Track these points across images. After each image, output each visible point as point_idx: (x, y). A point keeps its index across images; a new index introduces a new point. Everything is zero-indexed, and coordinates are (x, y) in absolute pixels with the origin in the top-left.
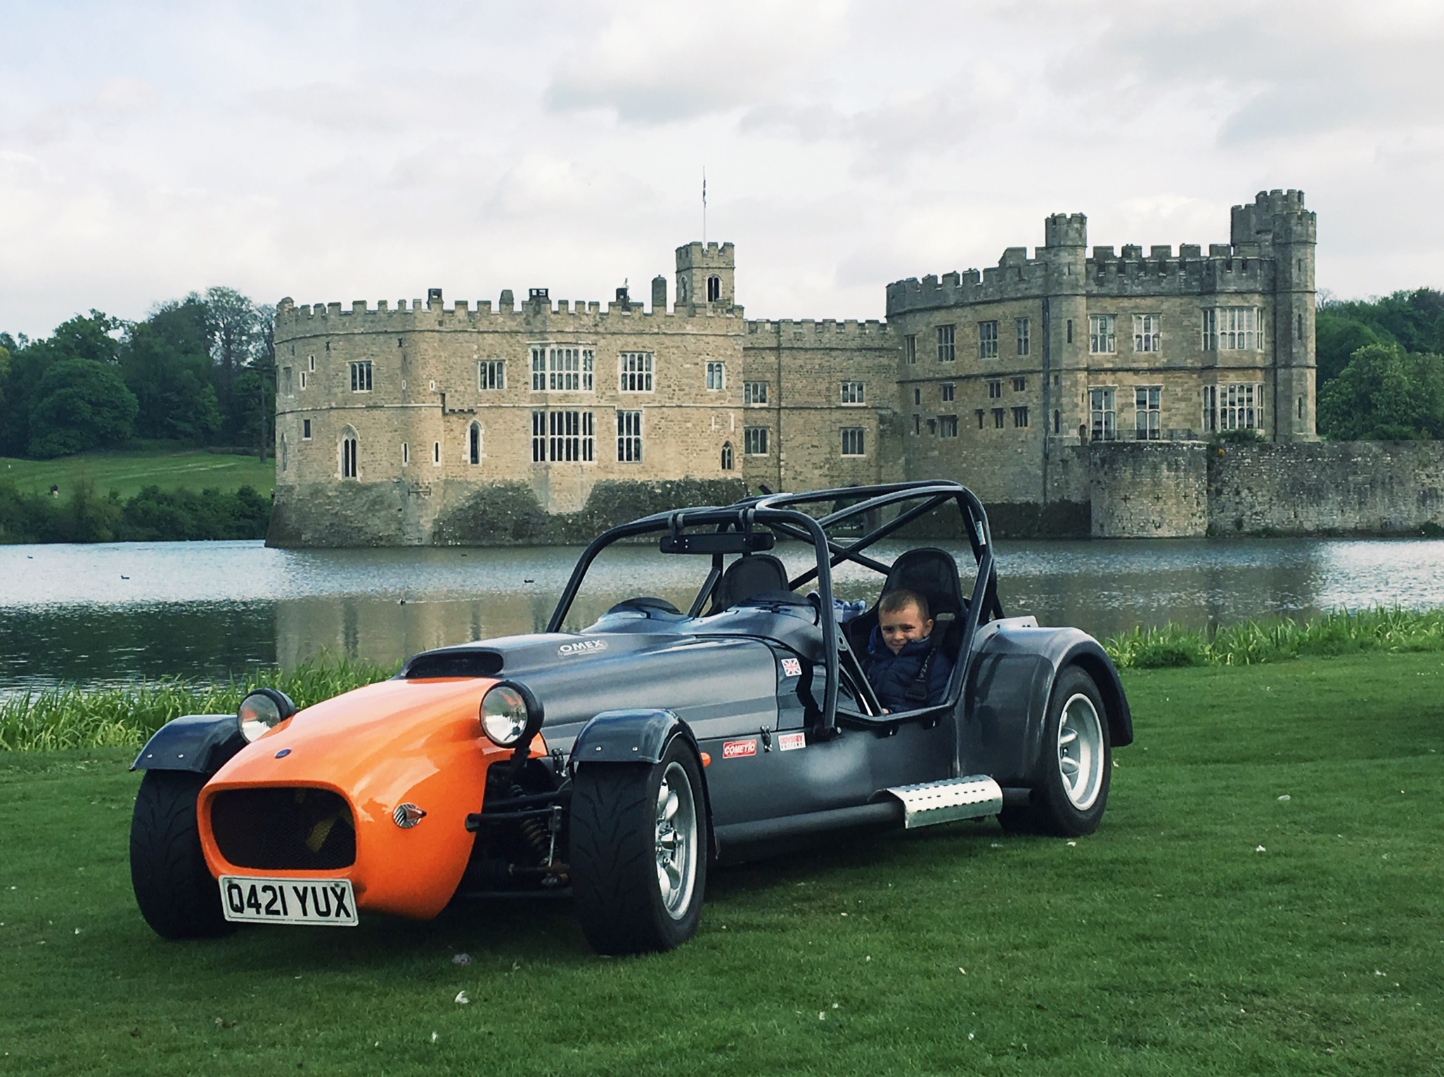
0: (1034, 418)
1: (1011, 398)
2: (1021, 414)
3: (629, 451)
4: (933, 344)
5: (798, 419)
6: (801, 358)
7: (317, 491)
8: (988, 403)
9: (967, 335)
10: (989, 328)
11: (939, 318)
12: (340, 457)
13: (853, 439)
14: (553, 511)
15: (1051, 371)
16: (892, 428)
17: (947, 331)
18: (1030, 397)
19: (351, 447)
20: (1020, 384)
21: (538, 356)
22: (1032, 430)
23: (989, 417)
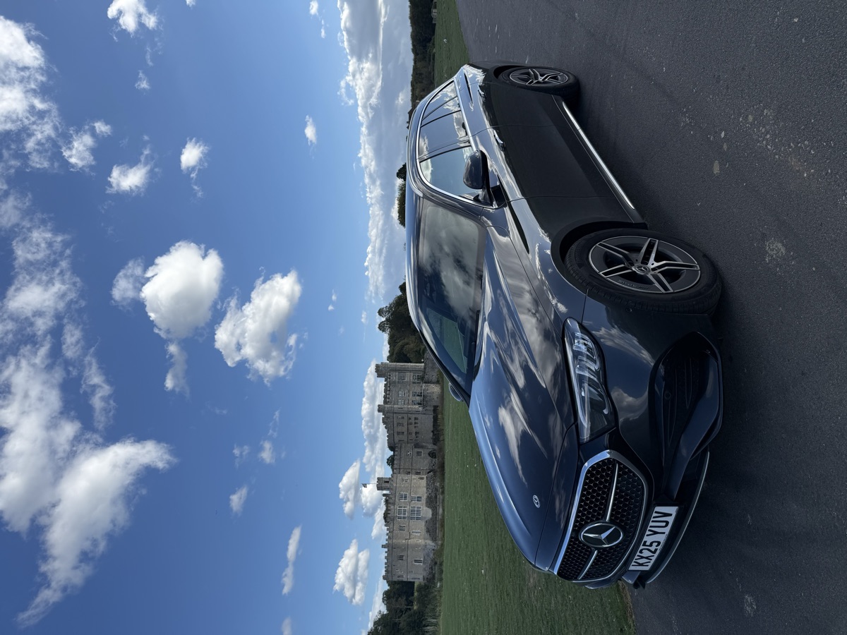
0: (417, 416)
1: (413, 421)
2: (416, 419)
3: (419, 499)
4: (401, 436)
5: (414, 465)
6: (402, 464)
7: (425, 570)
8: (413, 425)
9: (400, 429)
10: (399, 424)
11: (396, 435)
12: (418, 564)
13: (419, 454)
14: (431, 516)
15: (408, 412)
17: (398, 433)
18: (413, 417)
19: (416, 561)
20: (410, 419)
21: (400, 518)
22: (419, 416)
23: (416, 425)
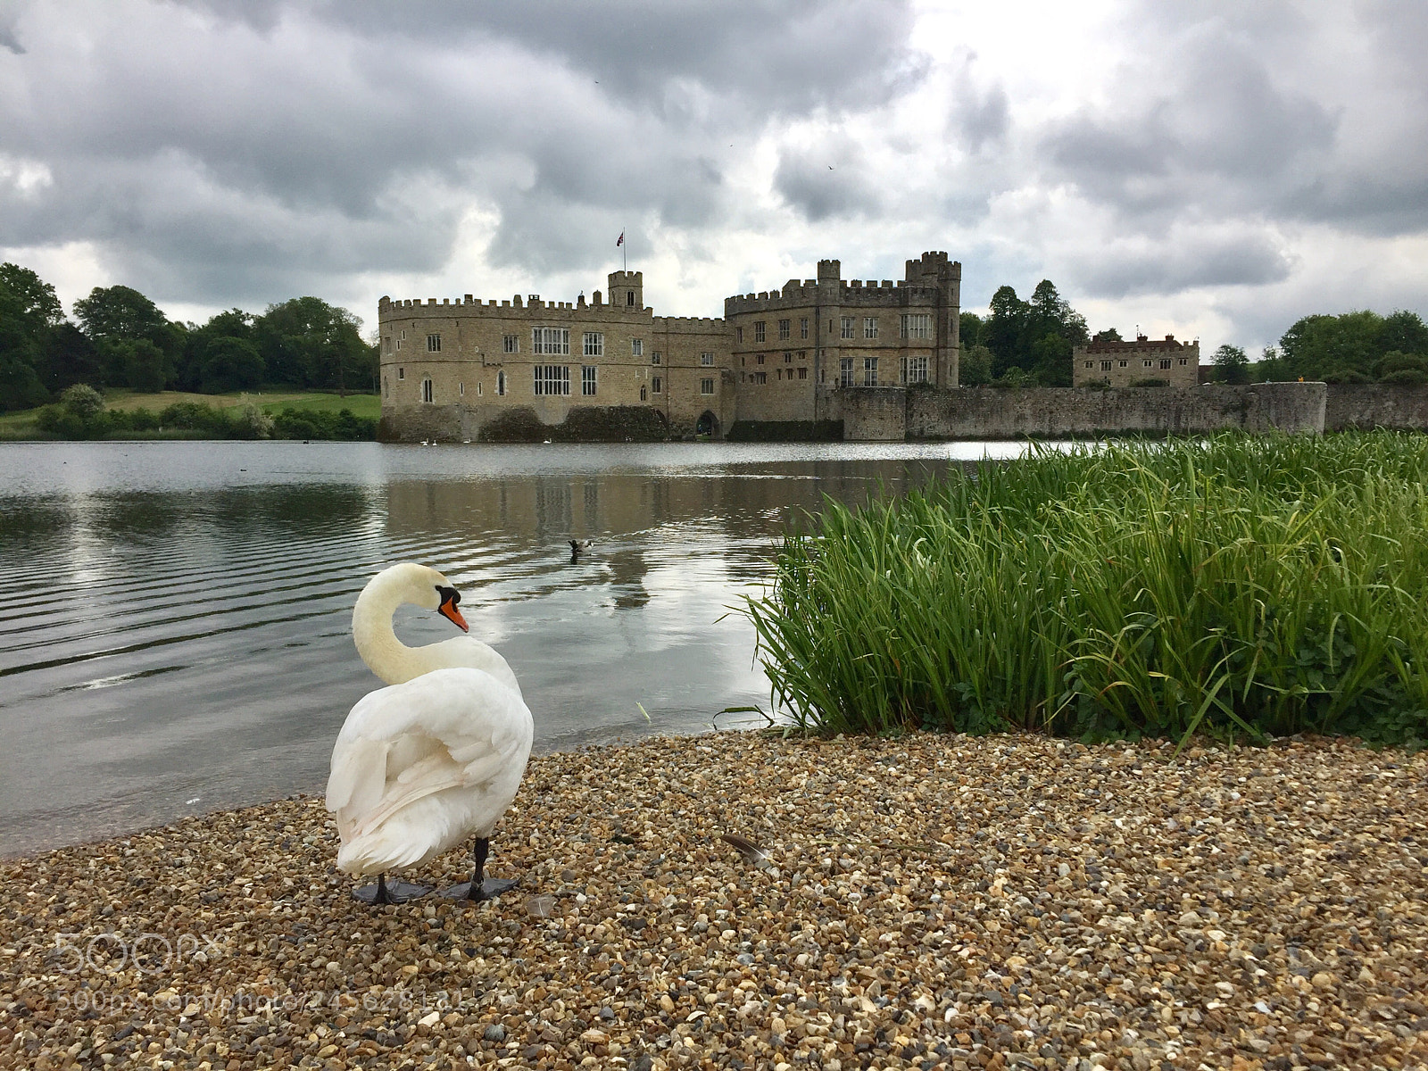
0: (810, 374)
1: (797, 362)
2: (803, 371)
3: (590, 389)
4: (753, 332)
5: (679, 373)
6: (680, 338)
7: (408, 410)
8: (785, 366)
9: (772, 328)
10: (784, 324)
11: (756, 317)
12: (422, 390)
13: (707, 385)
14: (547, 423)
15: (820, 348)
16: (728, 378)
17: (760, 325)
18: (808, 363)
19: (428, 385)
20: (802, 354)
21: (538, 333)
22: (809, 380)
23: (785, 374)
